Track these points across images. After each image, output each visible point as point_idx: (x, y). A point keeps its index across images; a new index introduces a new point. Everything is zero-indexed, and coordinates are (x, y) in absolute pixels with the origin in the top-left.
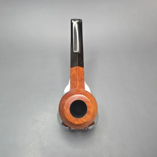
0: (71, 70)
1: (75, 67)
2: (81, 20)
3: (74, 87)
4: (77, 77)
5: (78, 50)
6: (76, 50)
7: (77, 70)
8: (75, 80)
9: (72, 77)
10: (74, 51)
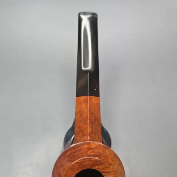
0: (77, 100)
1: (85, 97)
2: (96, 15)
3: (81, 134)
4: (87, 117)
5: (90, 67)
6: (86, 65)
7: (88, 102)
8: (84, 120)
9: (79, 114)
10: (83, 68)
